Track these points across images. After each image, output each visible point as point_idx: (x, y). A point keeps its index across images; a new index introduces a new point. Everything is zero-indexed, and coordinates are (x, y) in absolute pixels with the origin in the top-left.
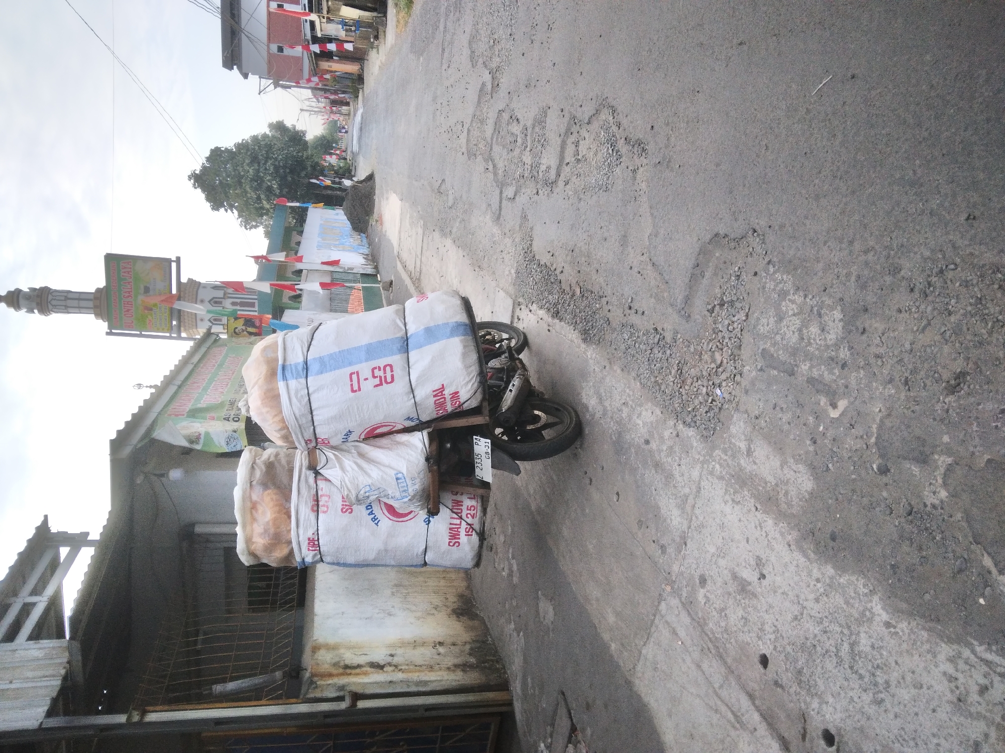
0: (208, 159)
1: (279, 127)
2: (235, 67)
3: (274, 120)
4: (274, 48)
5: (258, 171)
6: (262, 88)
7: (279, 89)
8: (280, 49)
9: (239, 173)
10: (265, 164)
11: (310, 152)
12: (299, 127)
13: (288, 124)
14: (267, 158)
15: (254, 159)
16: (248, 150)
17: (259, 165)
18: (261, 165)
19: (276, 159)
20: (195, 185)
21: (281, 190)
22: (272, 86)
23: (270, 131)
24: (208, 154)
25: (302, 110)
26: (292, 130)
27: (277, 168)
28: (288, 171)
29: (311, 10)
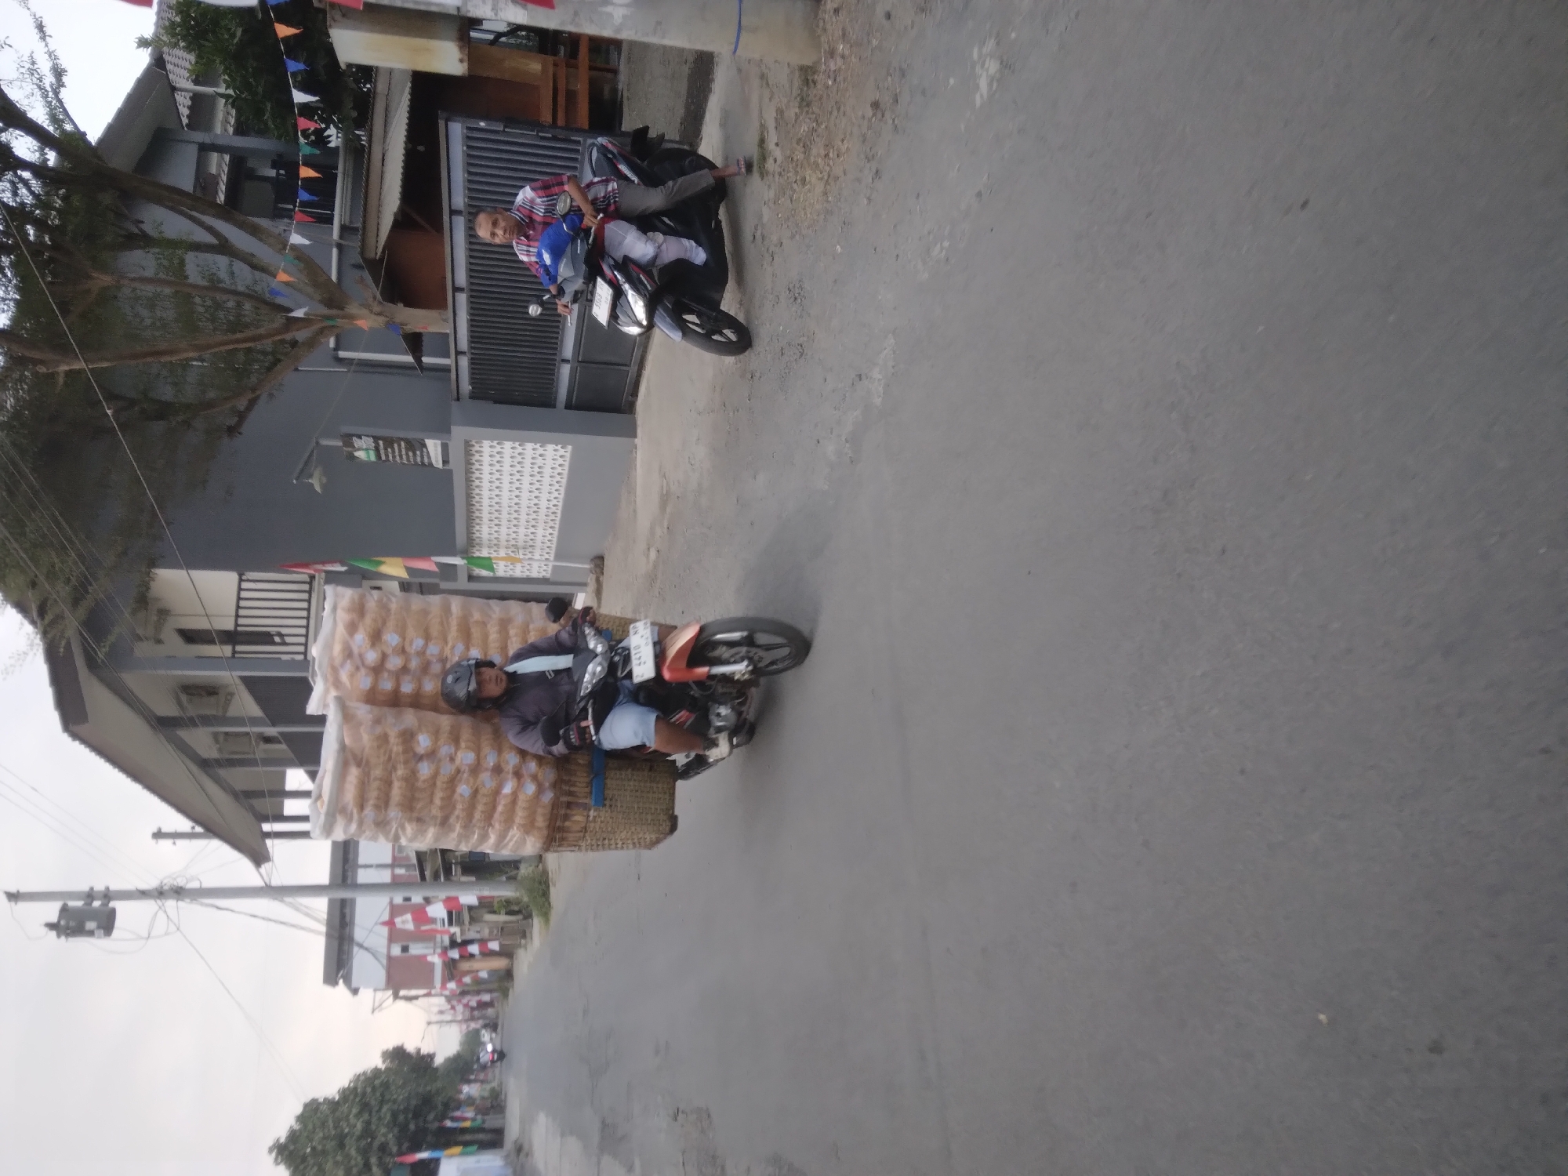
0: (301, 1119)
1: (398, 1055)
2: (341, 981)
3: (390, 1045)
4: (396, 950)
5: (368, 1123)
6: (377, 1004)
7: (401, 1003)
8: (405, 949)
9: (342, 1130)
10: (379, 1110)
11: (439, 1084)
12: (425, 1050)
13: (410, 1048)
14: (382, 1103)
15: (365, 1107)
16: (356, 1095)
17: (370, 1115)
18: (374, 1113)
19: (395, 1102)
20: (276, 1159)
21: (400, 1145)
22: (391, 998)
23: (384, 1062)
24: (299, 1110)
25: (429, 1023)
26: (414, 1055)
27: (394, 1115)
28: (410, 1116)
29: (451, 923)
